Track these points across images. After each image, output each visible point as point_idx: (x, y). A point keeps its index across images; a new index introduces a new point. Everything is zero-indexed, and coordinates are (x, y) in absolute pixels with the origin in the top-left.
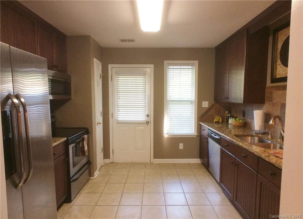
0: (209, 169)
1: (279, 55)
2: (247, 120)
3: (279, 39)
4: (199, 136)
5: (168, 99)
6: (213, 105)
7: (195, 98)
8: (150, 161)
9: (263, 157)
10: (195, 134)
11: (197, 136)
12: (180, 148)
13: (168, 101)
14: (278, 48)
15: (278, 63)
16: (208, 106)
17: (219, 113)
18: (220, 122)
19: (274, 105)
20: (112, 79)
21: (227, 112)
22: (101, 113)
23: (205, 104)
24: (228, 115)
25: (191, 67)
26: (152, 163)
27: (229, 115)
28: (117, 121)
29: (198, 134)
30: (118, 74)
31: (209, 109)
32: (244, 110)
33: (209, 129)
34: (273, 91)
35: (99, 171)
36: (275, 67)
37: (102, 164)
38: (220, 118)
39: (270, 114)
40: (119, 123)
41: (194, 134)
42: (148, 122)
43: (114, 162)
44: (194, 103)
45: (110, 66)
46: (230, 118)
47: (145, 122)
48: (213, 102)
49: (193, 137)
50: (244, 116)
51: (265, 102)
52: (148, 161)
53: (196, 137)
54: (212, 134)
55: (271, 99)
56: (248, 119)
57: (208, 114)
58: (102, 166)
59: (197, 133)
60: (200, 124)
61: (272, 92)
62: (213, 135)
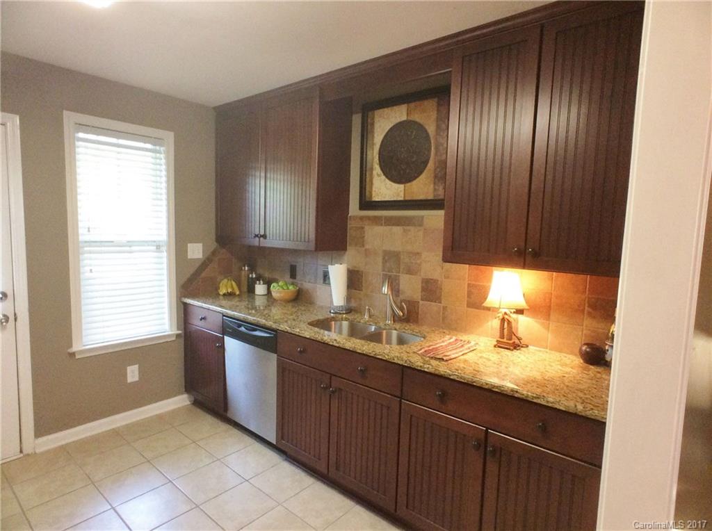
0: (229, 415)
1: (377, 158)
2: (302, 284)
3: (377, 126)
4: (183, 335)
5: (81, 238)
6: (214, 253)
7: (169, 236)
8: (21, 452)
9: (418, 366)
10: (172, 333)
11: (178, 336)
12: (130, 380)
13: (82, 242)
14: (375, 142)
15: (375, 173)
16: (203, 256)
17: (227, 272)
18: (238, 293)
19: (367, 253)
21: (246, 268)
23: (196, 251)
24: (250, 276)
25: (149, 146)
26: (28, 455)
27: (254, 276)
29: (180, 332)
31: (205, 264)
32: (294, 264)
33: (224, 316)
34: (366, 227)
36: (368, 180)
38: (233, 283)
39: (358, 271)
41: (170, 333)
42: (7, 316)
44: (165, 248)
46: (258, 282)
48: (214, 245)
49: (167, 342)
50: (293, 275)
51: (348, 247)
53: (174, 339)
54: (240, 326)
55: (361, 242)
56: (304, 283)
57: (203, 275)
59: (178, 329)
60: (186, 305)
61: (363, 228)
62: (243, 329)
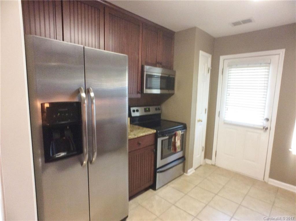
8: (264, 179)
20: (222, 72)
22: (206, 110)
26: (265, 182)
28: (224, 121)
30: (230, 66)
35: (195, 170)
37: (202, 163)
40: (226, 123)
42: (267, 128)
43: (216, 165)
45: (222, 58)
47: (262, 128)
52: (261, 178)
58: (201, 166)
